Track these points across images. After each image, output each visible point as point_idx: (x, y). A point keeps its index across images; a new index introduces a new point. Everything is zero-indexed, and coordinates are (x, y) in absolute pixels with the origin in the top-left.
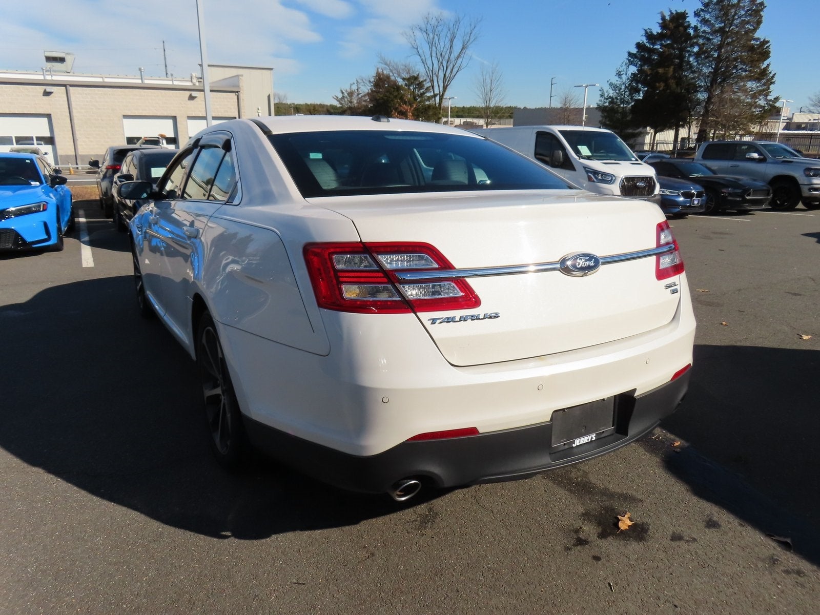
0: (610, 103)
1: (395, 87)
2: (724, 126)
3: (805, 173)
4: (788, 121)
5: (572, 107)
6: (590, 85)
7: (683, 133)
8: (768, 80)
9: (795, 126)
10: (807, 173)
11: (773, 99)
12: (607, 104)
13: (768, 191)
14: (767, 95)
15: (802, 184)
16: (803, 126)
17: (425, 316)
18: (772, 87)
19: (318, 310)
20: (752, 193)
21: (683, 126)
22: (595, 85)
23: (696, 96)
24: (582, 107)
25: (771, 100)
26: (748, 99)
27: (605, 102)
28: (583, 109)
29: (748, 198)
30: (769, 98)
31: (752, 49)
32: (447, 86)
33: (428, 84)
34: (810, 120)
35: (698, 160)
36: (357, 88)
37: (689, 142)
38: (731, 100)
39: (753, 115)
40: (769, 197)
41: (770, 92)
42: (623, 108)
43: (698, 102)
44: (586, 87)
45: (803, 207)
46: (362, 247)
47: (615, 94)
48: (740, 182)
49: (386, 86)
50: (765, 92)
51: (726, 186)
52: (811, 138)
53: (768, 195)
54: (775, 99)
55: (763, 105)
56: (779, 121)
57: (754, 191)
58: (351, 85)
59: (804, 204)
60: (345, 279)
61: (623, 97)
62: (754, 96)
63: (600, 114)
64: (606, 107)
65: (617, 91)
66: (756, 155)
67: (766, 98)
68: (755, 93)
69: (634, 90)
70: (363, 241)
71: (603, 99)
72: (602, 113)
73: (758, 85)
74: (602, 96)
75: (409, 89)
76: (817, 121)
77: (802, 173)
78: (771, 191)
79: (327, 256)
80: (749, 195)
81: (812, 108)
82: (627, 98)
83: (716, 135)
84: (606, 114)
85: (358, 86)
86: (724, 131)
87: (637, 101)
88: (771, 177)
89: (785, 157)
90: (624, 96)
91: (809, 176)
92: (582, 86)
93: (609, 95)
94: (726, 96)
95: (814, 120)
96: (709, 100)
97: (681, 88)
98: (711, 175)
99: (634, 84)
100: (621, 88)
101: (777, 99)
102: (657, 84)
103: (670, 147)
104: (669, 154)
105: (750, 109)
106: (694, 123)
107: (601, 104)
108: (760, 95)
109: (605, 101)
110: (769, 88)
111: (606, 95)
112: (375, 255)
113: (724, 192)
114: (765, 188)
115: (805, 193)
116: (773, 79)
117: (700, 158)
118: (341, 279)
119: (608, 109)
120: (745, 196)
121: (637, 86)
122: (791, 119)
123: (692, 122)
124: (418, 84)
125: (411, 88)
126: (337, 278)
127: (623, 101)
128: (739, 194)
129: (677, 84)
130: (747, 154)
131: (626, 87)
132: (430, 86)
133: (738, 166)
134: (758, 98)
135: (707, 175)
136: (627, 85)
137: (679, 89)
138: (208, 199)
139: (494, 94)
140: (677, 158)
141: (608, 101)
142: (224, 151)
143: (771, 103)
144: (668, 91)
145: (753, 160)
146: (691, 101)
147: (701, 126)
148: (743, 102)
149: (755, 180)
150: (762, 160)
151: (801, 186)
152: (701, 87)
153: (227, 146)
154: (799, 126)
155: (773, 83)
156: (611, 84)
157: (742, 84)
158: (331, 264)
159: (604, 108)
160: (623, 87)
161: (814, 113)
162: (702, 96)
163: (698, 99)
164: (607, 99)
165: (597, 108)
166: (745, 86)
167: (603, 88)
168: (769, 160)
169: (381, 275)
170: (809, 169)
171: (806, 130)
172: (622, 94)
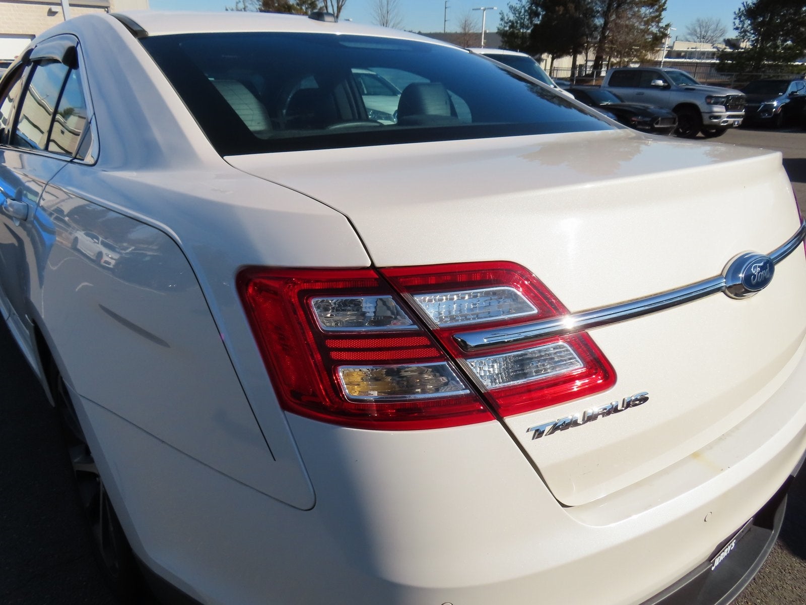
0: (511, 27)
1: (286, 7)
2: (619, 53)
3: (706, 100)
4: (669, 49)
5: (471, 32)
6: (488, 8)
7: (580, 60)
8: (660, 7)
9: (675, 54)
10: (708, 101)
11: (664, 26)
12: (507, 28)
13: (675, 119)
14: (659, 22)
15: (704, 112)
16: (683, 54)
17: (521, 422)
18: (663, 13)
19: (283, 415)
20: (660, 122)
21: (580, 53)
22: (493, 8)
23: (593, 21)
24: (481, 32)
25: (662, 27)
26: (641, 25)
27: (505, 27)
28: (481, 34)
29: (656, 126)
30: (661, 25)
32: (342, 6)
33: (320, 4)
34: (688, 48)
35: (604, 87)
36: (243, 7)
37: (586, 69)
38: (627, 26)
39: (647, 42)
40: (675, 126)
41: (662, 19)
42: (523, 33)
43: (596, 27)
44: (484, 10)
45: (703, 136)
46: (375, 279)
47: (515, 18)
48: (648, 110)
49: (276, 5)
50: (657, 19)
51: (636, 115)
52: (697, 66)
53: (674, 123)
54: (666, 26)
55: (655, 32)
56: (663, 49)
57: (662, 119)
58: (237, 3)
59: (703, 133)
60: (345, 356)
61: (522, 21)
62: (647, 23)
63: (500, 38)
64: (507, 31)
65: (517, 15)
66: (660, 83)
67: (658, 25)
68: (648, 20)
69: (533, 14)
70: (378, 264)
71: (503, 23)
72: (502, 38)
73: (651, 10)
74: (502, 19)
75: (301, 9)
76: (695, 50)
77: (704, 100)
78: (677, 119)
79: (295, 300)
80: (657, 124)
81: (688, 37)
82: (526, 22)
83: (610, 63)
84: (506, 39)
85: (244, 5)
86: (621, 58)
87: (536, 25)
88: (674, 105)
89: (687, 85)
90: (524, 20)
91: (709, 104)
92: (480, 9)
93: (510, 19)
94: (621, 22)
95: (692, 48)
96: (605, 27)
97: (579, 13)
98: (618, 102)
99: (534, 8)
100: (521, 12)
101: (668, 26)
102: (557, 8)
103: (568, 74)
104: (569, 81)
105: (643, 36)
106: (592, 49)
107: (501, 27)
108: (652, 22)
109: (506, 25)
110: (660, 15)
111: (506, 18)
112: (406, 296)
113: (634, 121)
114: (671, 116)
115: (706, 121)
116: (664, 6)
117: (607, 85)
118: (334, 355)
119: (508, 34)
120: (654, 124)
121: (537, 10)
122: (671, 47)
123: (590, 48)
124: (310, 4)
125: (304, 8)
126: (325, 351)
127: (523, 25)
128: (648, 122)
129: (577, 8)
130: (653, 82)
131: (525, 11)
132: (323, 7)
133: (643, 94)
134: (651, 25)
135: (616, 103)
136: (527, 8)
137: (578, 14)
138: (46, 148)
139: (390, 17)
140: (575, 85)
141: (508, 25)
142: (66, 68)
143: (662, 30)
144: (568, 15)
145: (657, 87)
146: (588, 26)
147: (598, 52)
148: (638, 29)
149: (661, 108)
150: (666, 88)
151: (703, 114)
152: (598, 12)
153: (71, 59)
154: (679, 55)
155: (665, 9)
156: (511, 8)
157: (636, 9)
158: (307, 317)
159: (504, 32)
160: (523, 11)
161: (689, 41)
162: (599, 22)
163: (595, 25)
164: (507, 23)
165: (497, 33)
166: (639, 11)
167: (504, 12)
168: (673, 88)
169: (424, 341)
170: (710, 97)
171: (685, 59)
172: (522, 18)
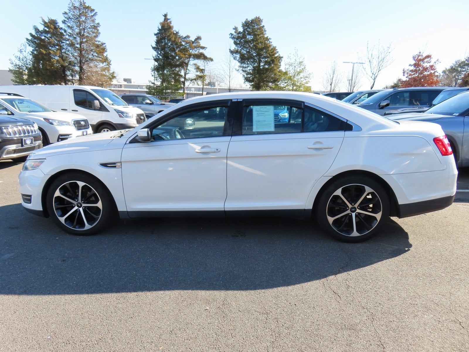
18: (111, 66)
25: (111, 73)
31: (98, 46)
47: (20, 63)
50: (108, 69)
63: (12, 74)
66: (148, 101)
71: (12, 66)
74: (11, 63)
84: (15, 75)
93: (16, 63)
108: (105, 70)
119: (17, 72)
141: (16, 67)
145: (147, 104)
156: (16, 57)
159: (14, 71)
165: (9, 71)
167: (12, 59)
168: (154, 104)
